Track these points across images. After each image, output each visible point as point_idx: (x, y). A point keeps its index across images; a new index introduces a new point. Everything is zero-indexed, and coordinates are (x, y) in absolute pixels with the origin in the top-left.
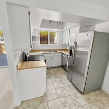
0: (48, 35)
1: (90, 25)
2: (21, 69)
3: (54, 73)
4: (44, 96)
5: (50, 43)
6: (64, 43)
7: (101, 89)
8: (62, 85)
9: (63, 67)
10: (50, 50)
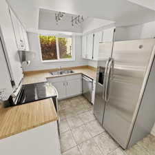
1: (132, 26)
7: (149, 133)
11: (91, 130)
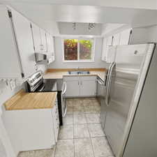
0: (77, 46)
2: (12, 109)
3: (80, 108)
4: (52, 149)
5: (81, 58)
6: (103, 59)
8: (86, 134)
9: (98, 98)
10: (79, 69)
11: (92, 131)
